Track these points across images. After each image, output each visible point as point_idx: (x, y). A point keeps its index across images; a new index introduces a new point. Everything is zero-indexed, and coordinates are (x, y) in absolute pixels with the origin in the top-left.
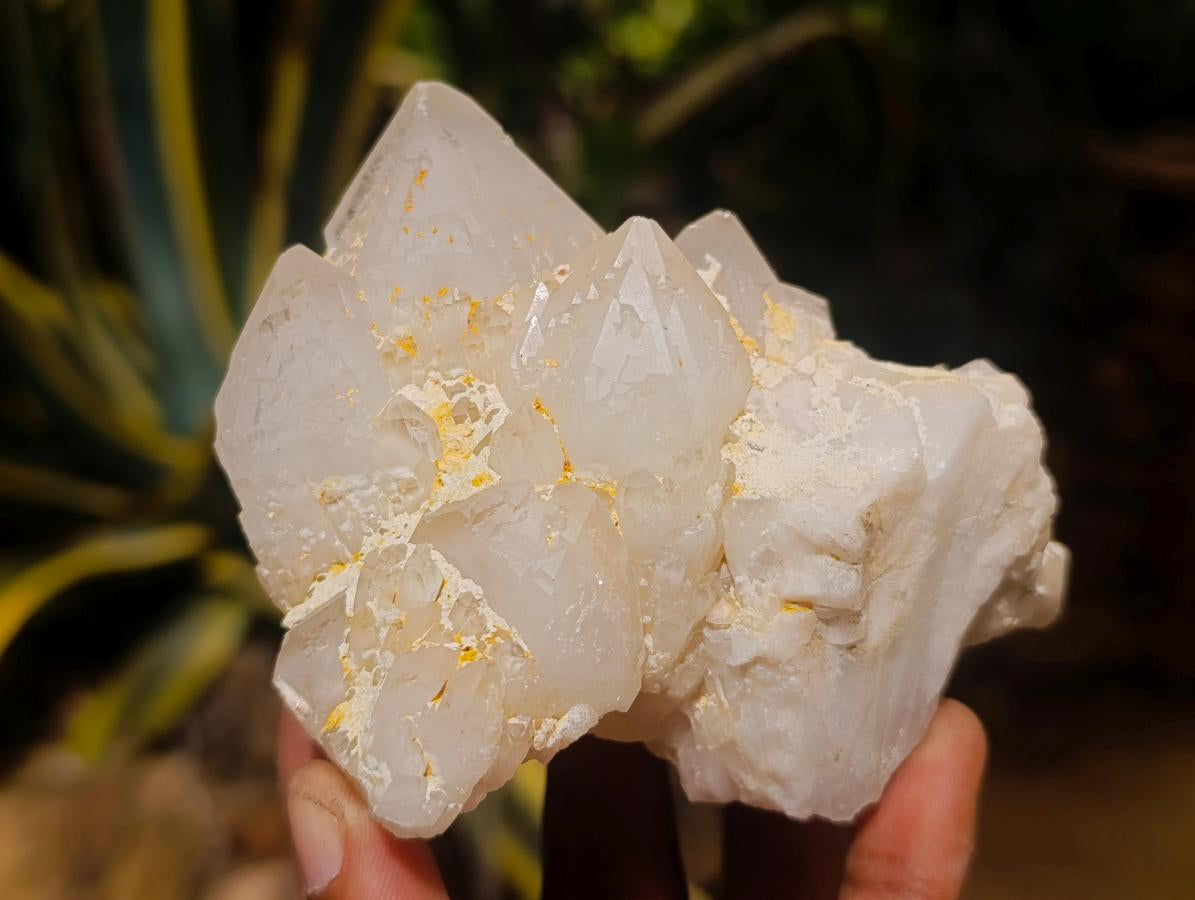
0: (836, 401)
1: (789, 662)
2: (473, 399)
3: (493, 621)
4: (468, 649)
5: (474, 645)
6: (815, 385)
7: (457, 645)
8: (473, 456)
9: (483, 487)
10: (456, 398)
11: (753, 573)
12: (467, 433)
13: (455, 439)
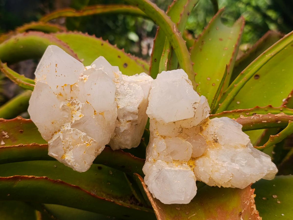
0: (129, 88)
1: (129, 129)
2: (74, 102)
3: (89, 138)
4: (87, 144)
5: (88, 143)
6: (124, 86)
7: (85, 143)
8: (77, 111)
9: (81, 117)
10: (71, 102)
11: (122, 118)
12: (74, 107)
13: (72, 109)
